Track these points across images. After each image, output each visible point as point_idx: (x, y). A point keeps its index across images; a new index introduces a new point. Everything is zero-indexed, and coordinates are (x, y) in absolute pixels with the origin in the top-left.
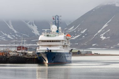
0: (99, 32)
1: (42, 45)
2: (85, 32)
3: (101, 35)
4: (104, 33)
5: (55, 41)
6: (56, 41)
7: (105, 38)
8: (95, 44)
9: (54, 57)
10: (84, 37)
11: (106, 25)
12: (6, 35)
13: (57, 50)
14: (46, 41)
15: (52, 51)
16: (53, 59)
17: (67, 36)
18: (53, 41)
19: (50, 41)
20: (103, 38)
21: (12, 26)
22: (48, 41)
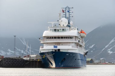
0: (106, 47)
1: (47, 43)
2: (93, 47)
3: (108, 50)
4: (111, 48)
5: (65, 38)
6: (67, 38)
7: (112, 52)
8: (103, 58)
9: (65, 59)
10: (92, 51)
11: (112, 41)
12: (20, 50)
13: (68, 49)
14: (53, 38)
15: (61, 51)
16: (62, 62)
17: (81, 32)
18: (62, 38)
19: (59, 38)
20: (110, 52)
21: (25, 43)
22: (55, 38)
